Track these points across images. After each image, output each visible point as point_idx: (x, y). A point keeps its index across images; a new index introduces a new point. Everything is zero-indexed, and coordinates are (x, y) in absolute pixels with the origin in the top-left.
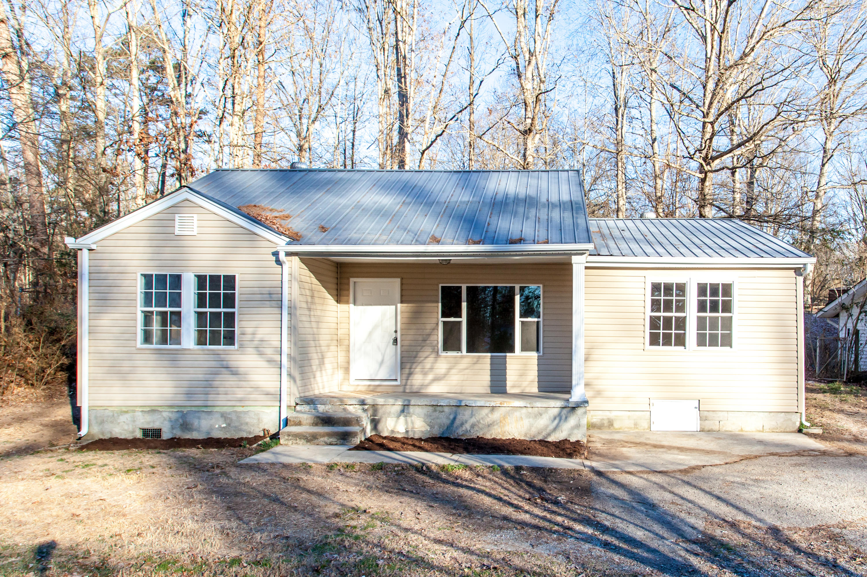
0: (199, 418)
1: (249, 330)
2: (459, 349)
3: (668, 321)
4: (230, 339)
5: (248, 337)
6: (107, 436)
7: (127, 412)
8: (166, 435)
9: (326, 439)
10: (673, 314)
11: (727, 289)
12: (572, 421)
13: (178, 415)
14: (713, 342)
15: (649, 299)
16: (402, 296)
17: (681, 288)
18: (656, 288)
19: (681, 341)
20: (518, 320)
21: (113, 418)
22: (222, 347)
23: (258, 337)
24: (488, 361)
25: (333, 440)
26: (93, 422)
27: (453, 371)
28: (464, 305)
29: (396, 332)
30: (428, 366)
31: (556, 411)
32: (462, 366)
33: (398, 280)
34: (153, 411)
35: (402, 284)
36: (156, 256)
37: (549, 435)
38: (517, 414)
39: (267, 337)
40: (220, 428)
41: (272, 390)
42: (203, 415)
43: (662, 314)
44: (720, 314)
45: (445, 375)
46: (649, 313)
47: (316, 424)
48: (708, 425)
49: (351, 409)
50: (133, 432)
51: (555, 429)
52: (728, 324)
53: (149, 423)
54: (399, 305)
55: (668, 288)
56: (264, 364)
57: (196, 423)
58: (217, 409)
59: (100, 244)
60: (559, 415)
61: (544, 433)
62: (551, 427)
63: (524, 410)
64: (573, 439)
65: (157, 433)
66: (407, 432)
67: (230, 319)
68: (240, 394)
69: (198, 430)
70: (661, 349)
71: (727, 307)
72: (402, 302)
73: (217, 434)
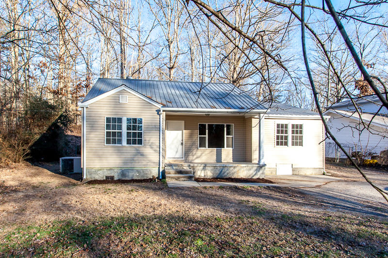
0: (128, 172)
1: (147, 139)
2: (205, 147)
3: (282, 137)
4: (140, 142)
5: (147, 141)
6: (93, 179)
7: (100, 170)
8: (116, 178)
9: (183, 179)
10: (284, 135)
11: (301, 126)
12: (261, 172)
13: (120, 171)
14: (297, 144)
15: (276, 129)
16: (185, 127)
17: (286, 126)
18: (278, 125)
19: (286, 144)
20: (225, 136)
21: (96, 172)
22: (137, 145)
23: (151, 141)
24: (216, 151)
25: (185, 179)
26: (88, 174)
27: (203, 155)
28: (207, 131)
29: (182, 140)
30: (194, 153)
31: (256, 168)
32: (206, 153)
33: (184, 122)
34: (111, 169)
35: (185, 123)
36: (114, 111)
37: (253, 176)
38: (242, 169)
39: (154, 142)
40: (136, 176)
41: (156, 161)
42: (130, 171)
43: (280, 135)
44: (299, 135)
45: (201, 156)
46: (276, 134)
47: (176, 174)
48: (295, 173)
49: (185, 168)
50: (103, 177)
51: (255, 175)
52: (301, 138)
53: (109, 174)
54: (184, 131)
55: (282, 125)
56: (153, 152)
57: (127, 174)
58: (135, 168)
59: (91, 105)
60: (257, 170)
61: (251, 176)
62: (254, 173)
63: (245, 168)
64: (261, 178)
65: (112, 178)
66: (205, 176)
67: (140, 135)
68: (144, 163)
69: (128, 176)
70: (280, 146)
71: (301, 132)
72: (185, 129)
73: (135, 178)
